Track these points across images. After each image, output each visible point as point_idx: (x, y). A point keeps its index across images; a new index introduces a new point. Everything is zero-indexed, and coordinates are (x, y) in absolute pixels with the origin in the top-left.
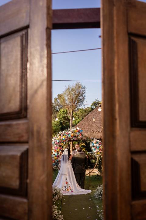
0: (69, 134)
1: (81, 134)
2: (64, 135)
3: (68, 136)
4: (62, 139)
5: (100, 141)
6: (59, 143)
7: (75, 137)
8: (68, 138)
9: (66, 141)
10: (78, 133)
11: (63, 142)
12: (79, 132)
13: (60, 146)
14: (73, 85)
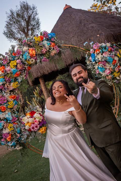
0: (24, 52)
1: (54, 42)
2: (10, 61)
3: (23, 60)
4: (9, 72)
5: (108, 45)
6: (4, 85)
7: (42, 55)
8: (24, 64)
9: (21, 74)
10: (45, 43)
11: (16, 80)
12: (47, 40)
13: (11, 91)
14: (16, 8)
